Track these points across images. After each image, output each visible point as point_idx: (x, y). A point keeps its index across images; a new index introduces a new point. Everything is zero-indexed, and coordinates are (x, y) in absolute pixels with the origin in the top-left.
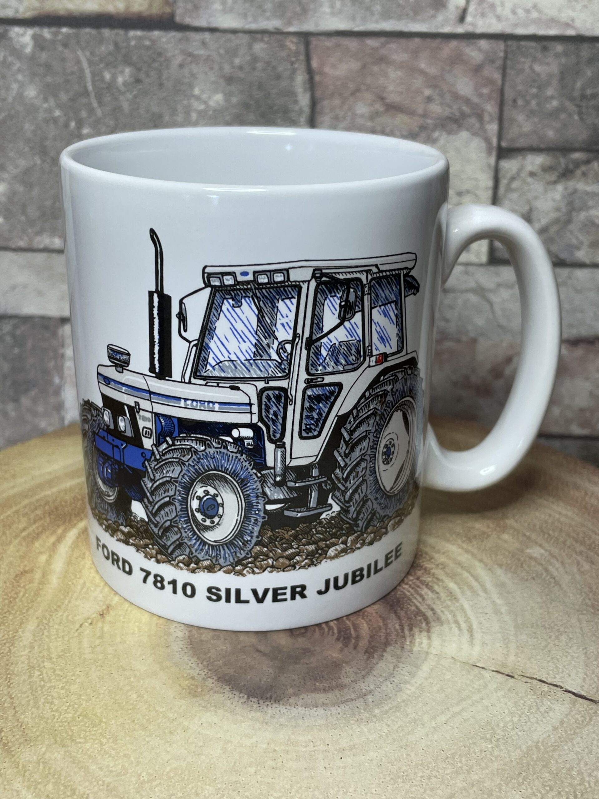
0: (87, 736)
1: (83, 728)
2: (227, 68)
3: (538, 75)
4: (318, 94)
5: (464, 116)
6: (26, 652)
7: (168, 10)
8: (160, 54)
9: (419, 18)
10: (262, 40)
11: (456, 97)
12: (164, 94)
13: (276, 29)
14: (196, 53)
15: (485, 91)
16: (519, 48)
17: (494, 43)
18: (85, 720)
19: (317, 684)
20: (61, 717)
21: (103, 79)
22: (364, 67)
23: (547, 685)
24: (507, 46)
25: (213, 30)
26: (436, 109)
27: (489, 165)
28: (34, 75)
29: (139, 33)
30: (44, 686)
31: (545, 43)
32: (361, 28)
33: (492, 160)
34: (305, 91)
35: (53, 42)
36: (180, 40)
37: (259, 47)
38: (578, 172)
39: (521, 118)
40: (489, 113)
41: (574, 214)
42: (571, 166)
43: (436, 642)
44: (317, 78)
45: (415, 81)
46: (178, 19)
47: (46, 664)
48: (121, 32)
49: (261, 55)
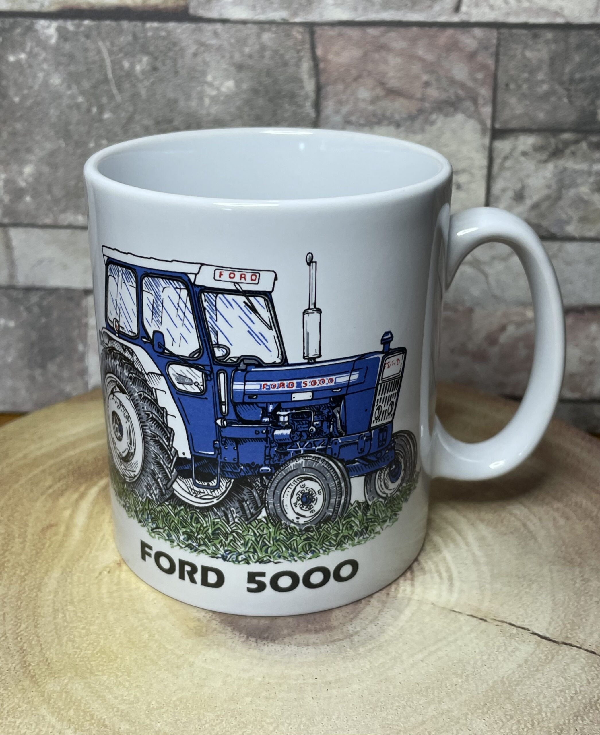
0: (104, 670)
1: (101, 663)
2: (237, 57)
3: (529, 60)
4: (323, 80)
5: (459, 99)
6: (51, 597)
7: (182, 3)
8: (175, 44)
9: (417, 8)
10: (269, 30)
11: (452, 82)
12: (179, 81)
13: (283, 19)
14: (208, 42)
15: (480, 76)
16: (510, 35)
17: (487, 31)
18: (103, 656)
19: (310, 626)
20: (82, 653)
21: (122, 68)
22: (365, 54)
23: (516, 628)
24: (499, 33)
25: (224, 21)
26: (433, 93)
27: (483, 146)
28: (58, 64)
29: (155, 24)
30: (67, 626)
31: (535, 31)
32: (363, 18)
33: (487, 141)
34: (310, 77)
35: (76, 34)
36: (194, 30)
37: (267, 37)
38: (568, 151)
39: (513, 101)
40: (483, 96)
41: (564, 191)
42: (561, 146)
43: (418, 589)
44: (322, 65)
45: (414, 67)
46: (191, 11)
47: (69, 607)
48: (139, 24)
49: (269, 44)
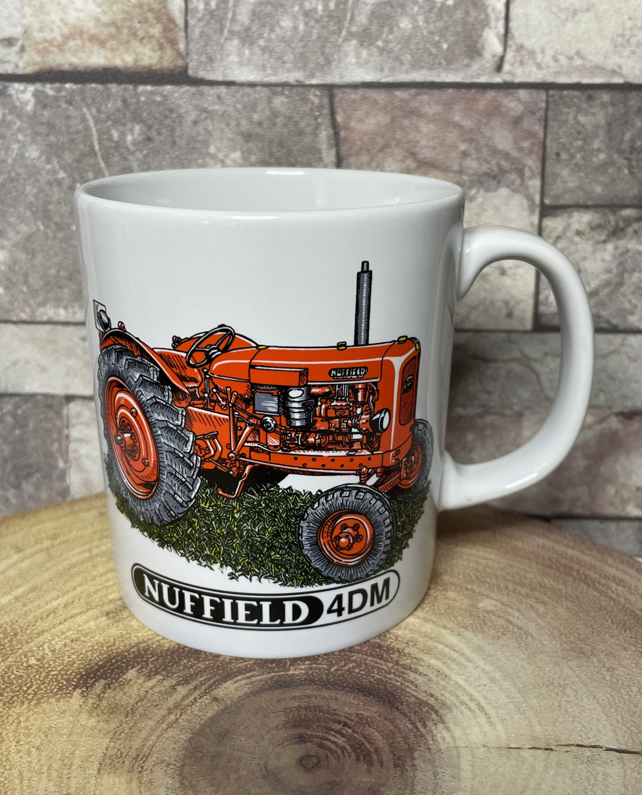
2: (245, 124)
3: (583, 126)
4: (344, 150)
5: (503, 172)
7: (180, 62)
8: (172, 110)
9: (452, 67)
10: (282, 94)
11: (494, 151)
12: (178, 153)
13: (298, 81)
14: (211, 108)
15: (526, 144)
16: (561, 97)
17: (534, 93)
21: (110, 138)
22: (393, 120)
24: (548, 95)
25: (229, 84)
26: (472, 164)
27: (532, 224)
28: (35, 134)
29: (149, 88)
31: (592, 92)
32: (390, 79)
33: (535, 219)
34: (330, 147)
35: (56, 99)
36: (194, 94)
37: (279, 102)
38: (630, 230)
39: (565, 173)
40: (530, 168)
41: (626, 276)
42: (622, 224)
44: (342, 134)
45: (450, 135)
46: (190, 72)
48: (130, 87)
49: (283, 109)
